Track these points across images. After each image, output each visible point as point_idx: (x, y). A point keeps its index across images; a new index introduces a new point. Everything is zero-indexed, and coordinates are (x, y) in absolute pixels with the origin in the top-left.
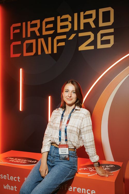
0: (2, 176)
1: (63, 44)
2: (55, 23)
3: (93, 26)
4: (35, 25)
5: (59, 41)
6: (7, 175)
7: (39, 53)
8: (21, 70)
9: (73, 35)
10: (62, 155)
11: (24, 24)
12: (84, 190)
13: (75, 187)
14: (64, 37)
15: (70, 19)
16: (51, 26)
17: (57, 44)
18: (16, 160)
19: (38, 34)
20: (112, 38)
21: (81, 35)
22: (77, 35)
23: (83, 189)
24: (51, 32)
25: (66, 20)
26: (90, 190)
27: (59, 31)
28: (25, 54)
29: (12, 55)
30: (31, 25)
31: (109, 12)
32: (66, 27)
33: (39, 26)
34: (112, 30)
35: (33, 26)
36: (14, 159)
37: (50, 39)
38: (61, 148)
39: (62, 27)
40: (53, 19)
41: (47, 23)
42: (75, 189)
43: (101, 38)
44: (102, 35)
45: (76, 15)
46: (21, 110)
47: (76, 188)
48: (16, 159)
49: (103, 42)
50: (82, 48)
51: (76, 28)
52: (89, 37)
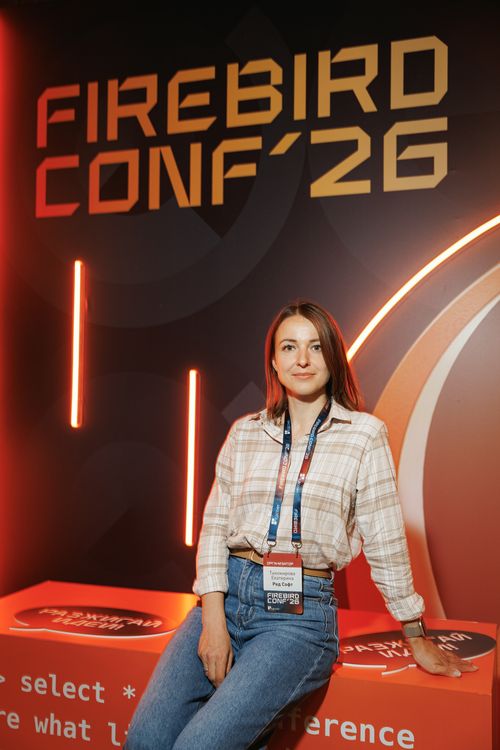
0: (27, 680)
1: (248, 170)
2: (218, 88)
3: (368, 105)
4: (139, 96)
5: (231, 159)
6: (51, 675)
7: (154, 203)
8: (78, 265)
9: (289, 140)
10: (274, 595)
11: (93, 88)
12: (367, 731)
13: (331, 719)
14: (254, 143)
15: (277, 76)
16: (202, 99)
17: (226, 169)
18: (78, 619)
19: (149, 130)
20: (439, 152)
21: (318, 137)
22: (306, 137)
23: (363, 727)
24: (203, 124)
25: (263, 78)
26: (391, 730)
27: (234, 119)
28: (97, 206)
29: (43, 210)
30: (120, 93)
31: (430, 55)
32: (263, 104)
33: (152, 98)
34: (440, 124)
35: (127, 98)
36: (70, 613)
37: (196, 149)
38: (271, 565)
39: (246, 107)
40: (208, 73)
41: (186, 89)
42: (332, 726)
43: (400, 151)
44: (404, 142)
45: (300, 61)
46: (74, 423)
47: (336, 722)
48: (77, 615)
49: (405, 168)
50: (325, 186)
51: (300, 112)
52: (351, 147)
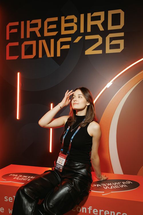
0: (6, 198)
1: (67, 47)
2: (58, 23)
3: (101, 29)
4: (36, 25)
5: (62, 44)
6: (14, 196)
7: (40, 56)
8: (18, 74)
9: (79, 38)
11: (23, 23)
13: (101, 210)
14: (69, 39)
15: (76, 20)
16: (54, 26)
17: (61, 47)
19: (39, 35)
20: (121, 42)
21: (87, 38)
22: (84, 38)
24: (54, 34)
25: (72, 21)
27: (63, 32)
28: (24, 57)
29: (8, 58)
30: (30, 24)
31: (119, 15)
32: (71, 28)
33: (40, 26)
34: (122, 34)
35: (32, 26)
37: (52, 41)
39: (67, 29)
40: (56, 19)
41: (49, 24)
43: (110, 42)
44: (112, 39)
45: (82, 16)
47: (103, 211)
49: (112, 47)
50: (89, 52)
51: (82, 31)
52: (97, 40)
